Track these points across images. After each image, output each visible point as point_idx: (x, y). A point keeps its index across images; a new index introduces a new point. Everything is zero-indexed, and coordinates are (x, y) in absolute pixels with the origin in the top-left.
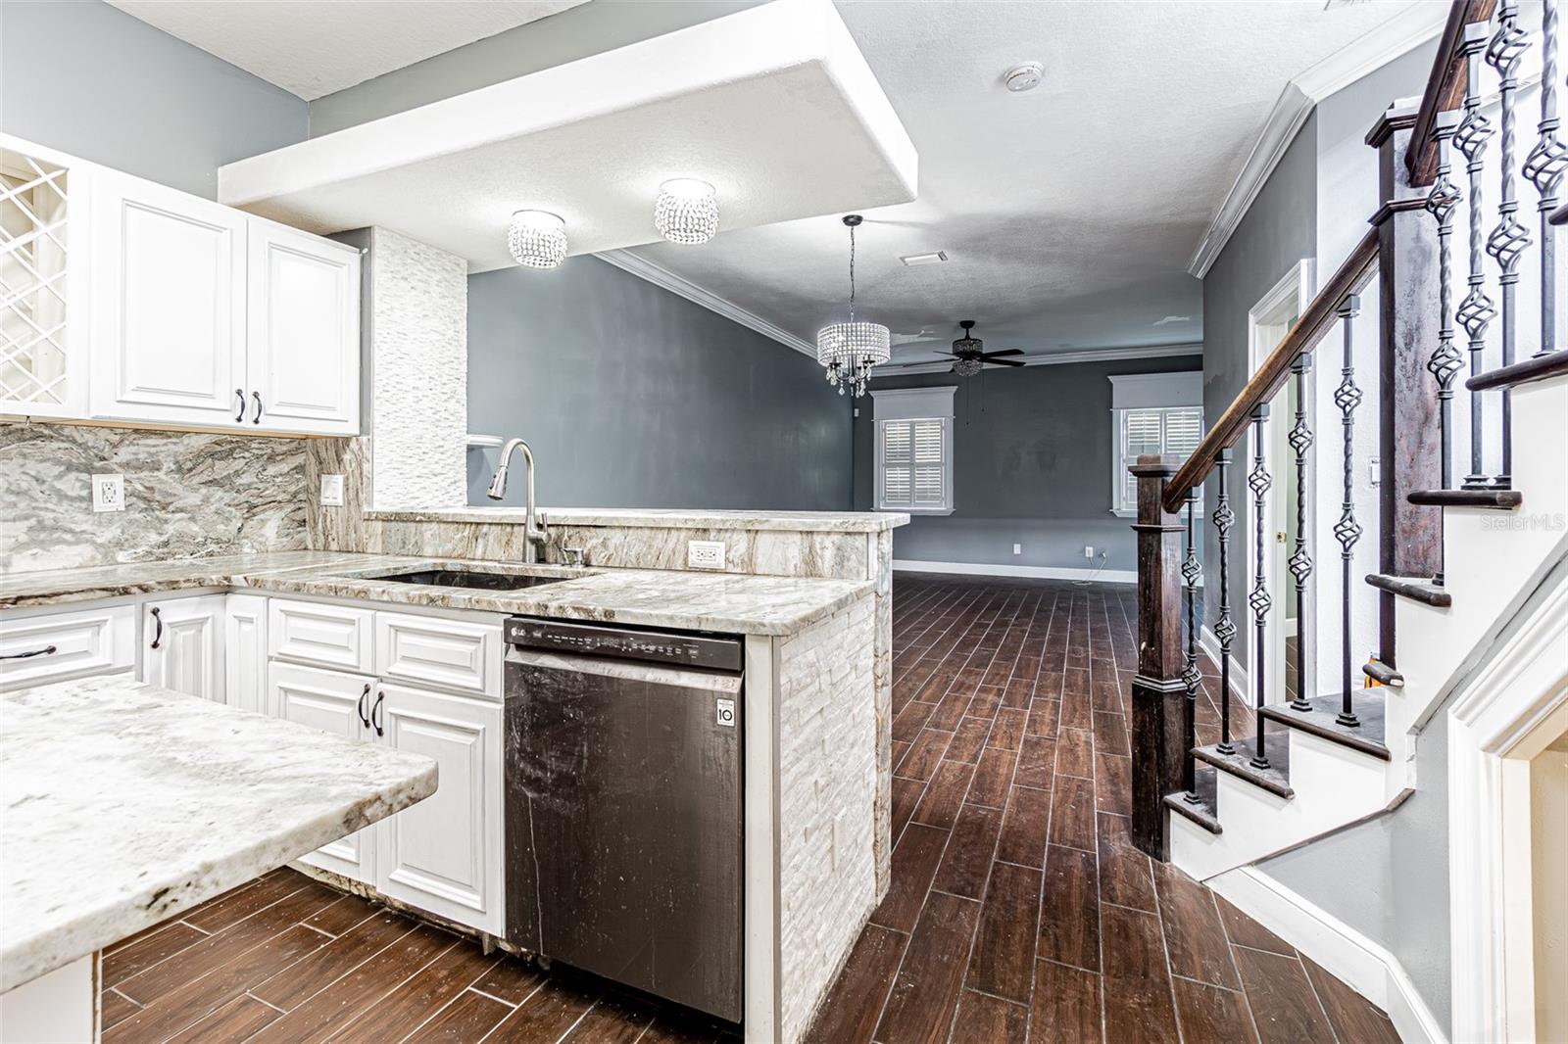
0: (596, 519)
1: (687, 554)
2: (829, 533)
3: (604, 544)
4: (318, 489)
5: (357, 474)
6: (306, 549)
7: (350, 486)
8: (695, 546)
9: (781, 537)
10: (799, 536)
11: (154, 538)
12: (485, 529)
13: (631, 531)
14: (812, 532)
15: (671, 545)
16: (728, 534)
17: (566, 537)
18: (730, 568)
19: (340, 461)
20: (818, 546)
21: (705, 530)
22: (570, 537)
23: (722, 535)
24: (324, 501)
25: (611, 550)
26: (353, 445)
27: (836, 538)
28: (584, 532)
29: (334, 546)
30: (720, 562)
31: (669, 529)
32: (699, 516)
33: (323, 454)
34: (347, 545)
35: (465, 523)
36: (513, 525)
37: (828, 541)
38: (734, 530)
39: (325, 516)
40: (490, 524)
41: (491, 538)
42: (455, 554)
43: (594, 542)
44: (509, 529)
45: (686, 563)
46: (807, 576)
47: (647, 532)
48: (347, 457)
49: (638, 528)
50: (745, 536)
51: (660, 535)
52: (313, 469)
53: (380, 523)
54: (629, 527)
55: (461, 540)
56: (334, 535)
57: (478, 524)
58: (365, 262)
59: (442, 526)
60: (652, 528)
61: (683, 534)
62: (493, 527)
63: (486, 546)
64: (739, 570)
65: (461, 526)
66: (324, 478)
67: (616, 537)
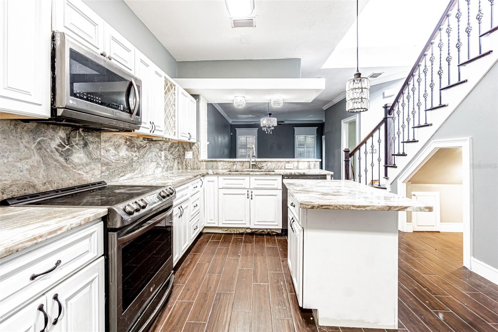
0: (265, 160)
1: (285, 166)
2: (312, 162)
3: (267, 165)
4: (184, 155)
5: (197, 151)
6: (179, 169)
7: (195, 154)
8: (287, 165)
9: (303, 162)
10: (307, 162)
11: (166, 166)
12: (236, 163)
13: (273, 162)
14: (309, 162)
15: (282, 164)
16: (293, 162)
17: (257, 164)
18: (294, 168)
19: (191, 148)
20: (310, 164)
21: (289, 162)
22: (258, 164)
23: (292, 162)
24: (186, 158)
25: (268, 166)
26: (196, 144)
27: (314, 162)
28: (261, 163)
29: (189, 168)
30: (292, 168)
31: (281, 162)
32: (288, 160)
33: (185, 146)
34: (194, 168)
35: (231, 162)
36: (244, 162)
37: (312, 163)
38: (294, 162)
39: (186, 162)
40: (238, 162)
41: (238, 165)
42: (228, 168)
43: (264, 165)
44: (243, 163)
45: (285, 168)
46: (308, 169)
47: (276, 162)
48: (194, 147)
49: (274, 162)
50: (297, 163)
51: (279, 163)
52: (182, 150)
53: (205, 163)
54: (272, 162)
55: (229, 165)
56: (189, 165)
57: (234, 162)
58: (198, 103)
59: (224, 163)
60: (277, 162)
61: (284, 163)
62: (238, 163)
63: (237, 167)
64: (295, 169)
65: (230, 163)
66: (186, 152)
67: (269, 164)
